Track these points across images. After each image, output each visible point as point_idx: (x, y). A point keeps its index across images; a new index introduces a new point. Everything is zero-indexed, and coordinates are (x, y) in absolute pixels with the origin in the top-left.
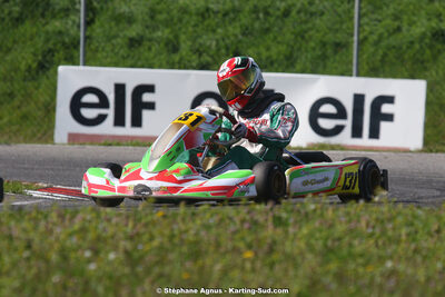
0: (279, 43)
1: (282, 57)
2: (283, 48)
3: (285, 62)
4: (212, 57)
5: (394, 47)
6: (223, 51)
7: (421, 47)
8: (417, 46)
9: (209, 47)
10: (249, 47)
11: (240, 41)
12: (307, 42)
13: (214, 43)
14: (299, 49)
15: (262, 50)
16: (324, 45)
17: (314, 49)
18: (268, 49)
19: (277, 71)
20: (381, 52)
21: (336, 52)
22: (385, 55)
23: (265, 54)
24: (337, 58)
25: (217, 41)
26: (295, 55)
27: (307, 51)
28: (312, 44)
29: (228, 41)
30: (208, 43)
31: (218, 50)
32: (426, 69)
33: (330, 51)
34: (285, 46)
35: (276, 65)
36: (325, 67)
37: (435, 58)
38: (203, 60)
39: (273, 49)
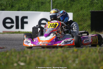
0: (25, 3)
1: (26, 7)
2: (26, 4)
3: (27, 8)
4: (5, 7)
5: (59, 3)
6: (8, 5)
7: (67, 3)
8: (66, 3)
9: (4, 4)
10: (16, 4)
11: (13, 2)
12: (33, 2)
13: (5, 3)
14: (31, 4)
15: (20, 5)
16: (38, 3)
17: (35, 4)
18: (22, 4)
19: (25, 11)
20: (55, 5)
21: (42, 5)
22: (56, 5)
23: (21, 6)
24: (43, 6)
25: (6, 2)
26: (30, 6)
27: (33, 5)
28: (35, 3)
29: (9, 2)
30: (3, 3)
31: (7, 5)
32: (69, 10)
33: (40, 5)
34: (27, 4)
35: (24, 9)
36: (39, 9)
37: (71, 6)
38: (2, 8)
39: (23, 4)
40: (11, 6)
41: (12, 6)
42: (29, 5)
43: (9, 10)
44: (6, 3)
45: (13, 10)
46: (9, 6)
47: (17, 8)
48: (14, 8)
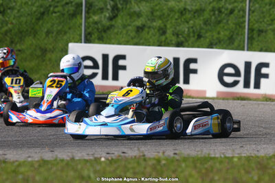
0: (225, 30)
1: (226, 38)
2: (227, 33)
3: (228, 41)
4: (185, 38)
6: (192, 35)
9: (184, 32)
11: (202, 28)
13: (187, 30)
15: (215, 33)
18: (219, 33)
21: (259, 35)
24: (260, 38)
25: (188, 28)
26: (234, 37)
30: (183, 30)
31: (189, 35)
33: (255, 35)
34: (229, 32)
35: (222, 43)
38: (179, 40)
39: (222, 33)
40: (196, 37)
41: (199, 36)
42: (232, 36)
43: (193, 46)
44: (189, 30)
45: (198, 47)
46: (194, 36)
47: (208, 40)
48: (202, 39)
